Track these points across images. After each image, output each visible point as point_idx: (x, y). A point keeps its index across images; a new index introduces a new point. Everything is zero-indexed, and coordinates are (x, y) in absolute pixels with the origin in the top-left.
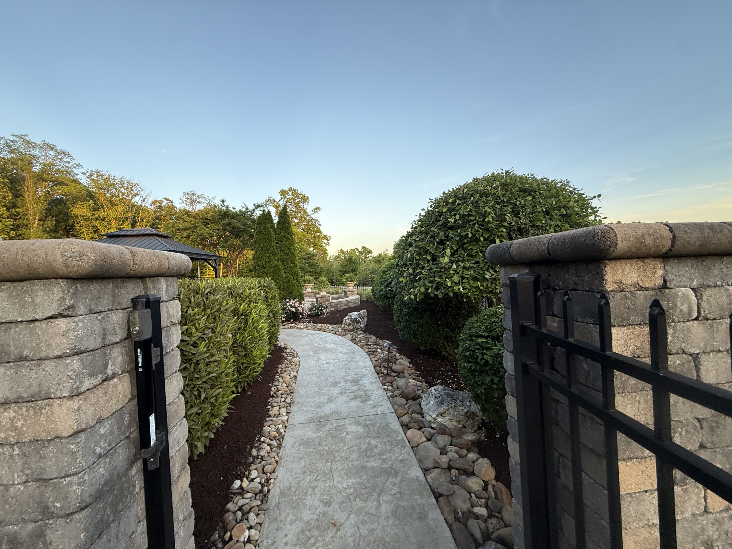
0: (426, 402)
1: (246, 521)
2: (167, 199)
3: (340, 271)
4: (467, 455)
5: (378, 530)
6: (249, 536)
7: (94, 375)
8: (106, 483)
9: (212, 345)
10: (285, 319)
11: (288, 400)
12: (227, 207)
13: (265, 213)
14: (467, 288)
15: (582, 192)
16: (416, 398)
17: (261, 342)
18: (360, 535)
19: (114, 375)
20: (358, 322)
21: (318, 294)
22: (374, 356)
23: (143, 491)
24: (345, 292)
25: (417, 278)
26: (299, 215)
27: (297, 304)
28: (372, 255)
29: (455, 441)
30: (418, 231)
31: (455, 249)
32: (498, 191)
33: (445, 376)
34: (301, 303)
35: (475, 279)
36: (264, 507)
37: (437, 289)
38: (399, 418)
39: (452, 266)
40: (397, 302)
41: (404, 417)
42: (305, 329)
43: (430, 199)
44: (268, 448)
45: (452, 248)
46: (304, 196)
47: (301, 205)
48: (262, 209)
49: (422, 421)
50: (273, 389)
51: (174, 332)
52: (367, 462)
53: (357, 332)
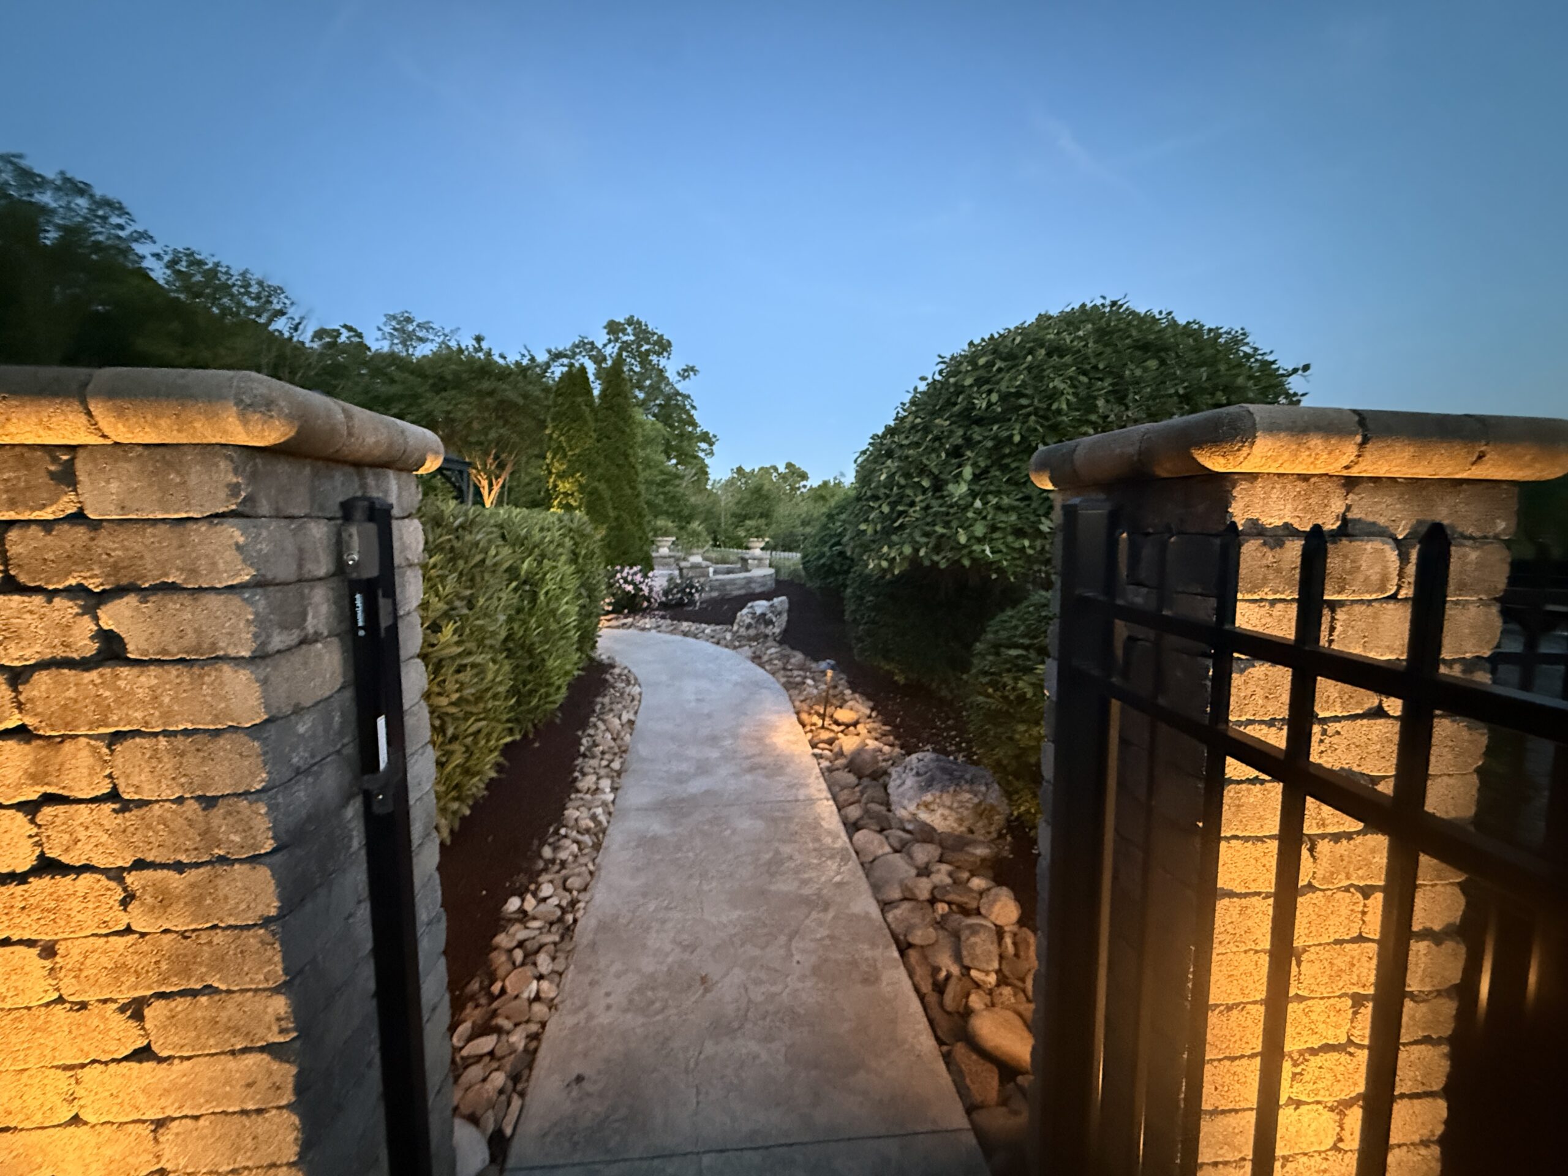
0: (898, 782)
1: (532, 967)
2: (350, 329)
3: (734, 515)
4: (968, 880)
5: (785, 994)
6: (538, 992)
7: (286, 628)
8: (310, 818)
9: (467, 631)
10: (610, 608)
11: (616, 765)
12: (489, 354)
13: (574, 370)
14: (1000, 551)
15: (1270, 358)
16: (879, 776)
17: (562, 642)
18: (750, 1001)
19: (316, 638)
20: (768, 623)
21: (685, 559)
22: (797, 692)
23: (363, 852)
24: (744, 560)
25: (896, 524)
26: (648, 382)
27: (638, 578)
28: (808, 483)
29: (949, 856)
30: (907, 425)
31: (982, 464)
32: (1086, 346)
33: (945, 738)
34: (645, 576)
35: (1019, 533)
36: (567, 946)
37: (937, 549)
38: (839, 810)
39: (972, 504)
40: (854, 581)
41: (852, 807)
42: (653, 631)
43: (940, 356)
44: (575, 847)
45: (975, 465)
46: (661, 337)
47: (654, 358)
48: (566, 361)
49: (887, 819)
50: (584, 741)
51: (412, 580)
52: (770, 883)
53: (764, 643)
